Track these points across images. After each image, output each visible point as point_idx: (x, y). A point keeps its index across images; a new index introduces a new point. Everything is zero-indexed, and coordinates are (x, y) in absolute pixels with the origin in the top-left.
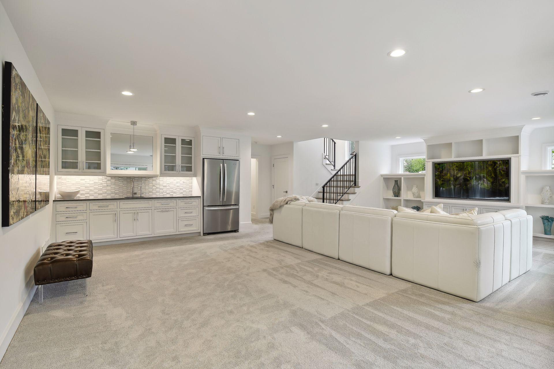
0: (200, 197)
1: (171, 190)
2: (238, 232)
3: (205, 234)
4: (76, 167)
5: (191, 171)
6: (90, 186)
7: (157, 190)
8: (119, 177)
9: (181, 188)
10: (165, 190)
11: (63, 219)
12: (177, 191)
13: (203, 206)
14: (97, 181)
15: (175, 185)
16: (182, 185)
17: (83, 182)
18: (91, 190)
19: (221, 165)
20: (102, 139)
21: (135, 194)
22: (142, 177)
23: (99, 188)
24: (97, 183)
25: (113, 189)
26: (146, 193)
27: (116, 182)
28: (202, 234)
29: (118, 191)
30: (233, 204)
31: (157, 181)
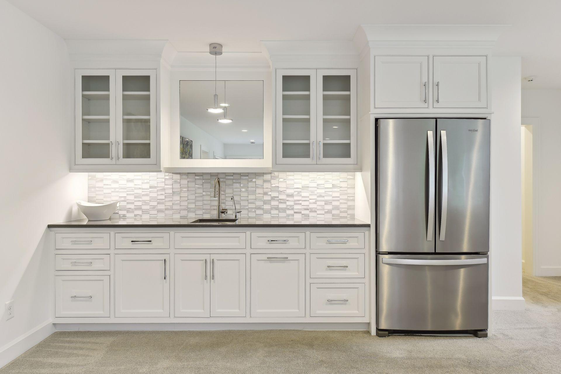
0: (368, 226)
1: (304, 203)
2: (486, 336)
3: (382, 333)
4: (106, 155)
5: (348, 155)
6: (143, 193)
7: (274, 203)
8: (196, 174)
9: (326, 198)
10: (292, 203)
11: (67, 265)
12: (318, 208)
13: (376, 251)
14: (154, 183)
15: (312, 192)
16: (331, 193)
17: (131, 185)
18: (145, 203)
19: (431, 134)
20: (152, 92)
21: (224, 212)
22: (240, 174)
23: (160, 197)
24: (155, 187)
25: (184, 201)
26: (249, 209)
27: (190, 184)
28: (374, 331)
29: (193, 206)
30: (465, 250)
31: (272, 181)
